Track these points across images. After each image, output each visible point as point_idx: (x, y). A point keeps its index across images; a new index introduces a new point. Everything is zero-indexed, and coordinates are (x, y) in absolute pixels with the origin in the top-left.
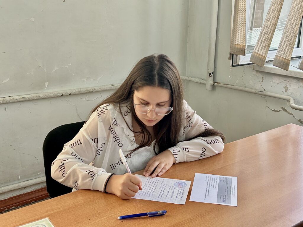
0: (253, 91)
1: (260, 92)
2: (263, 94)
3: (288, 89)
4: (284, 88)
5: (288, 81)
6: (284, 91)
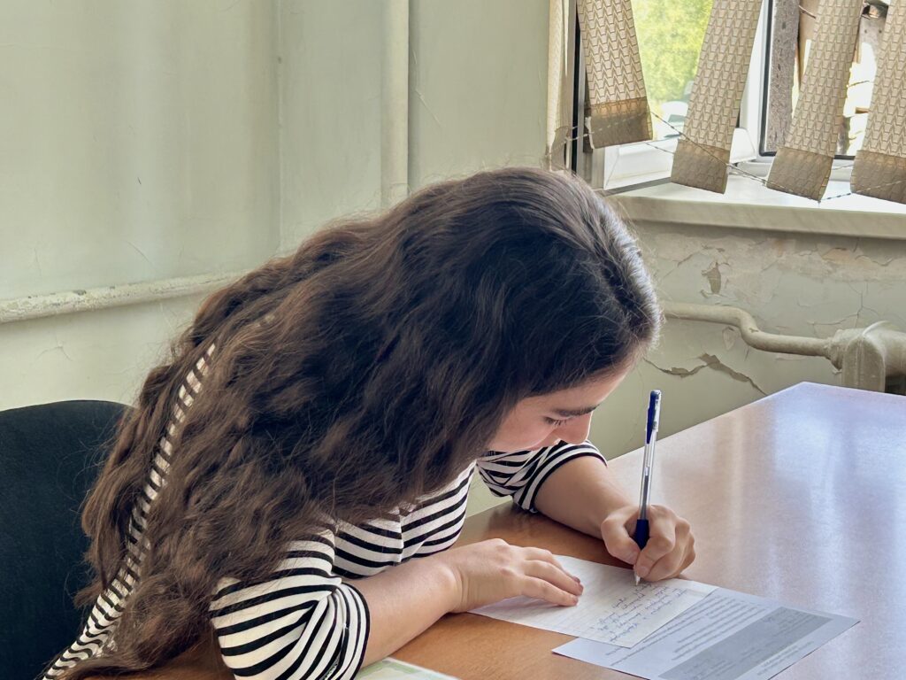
3: (723, 279)
4: (705, 279)
5: (721, 250)
6: (708, 289)
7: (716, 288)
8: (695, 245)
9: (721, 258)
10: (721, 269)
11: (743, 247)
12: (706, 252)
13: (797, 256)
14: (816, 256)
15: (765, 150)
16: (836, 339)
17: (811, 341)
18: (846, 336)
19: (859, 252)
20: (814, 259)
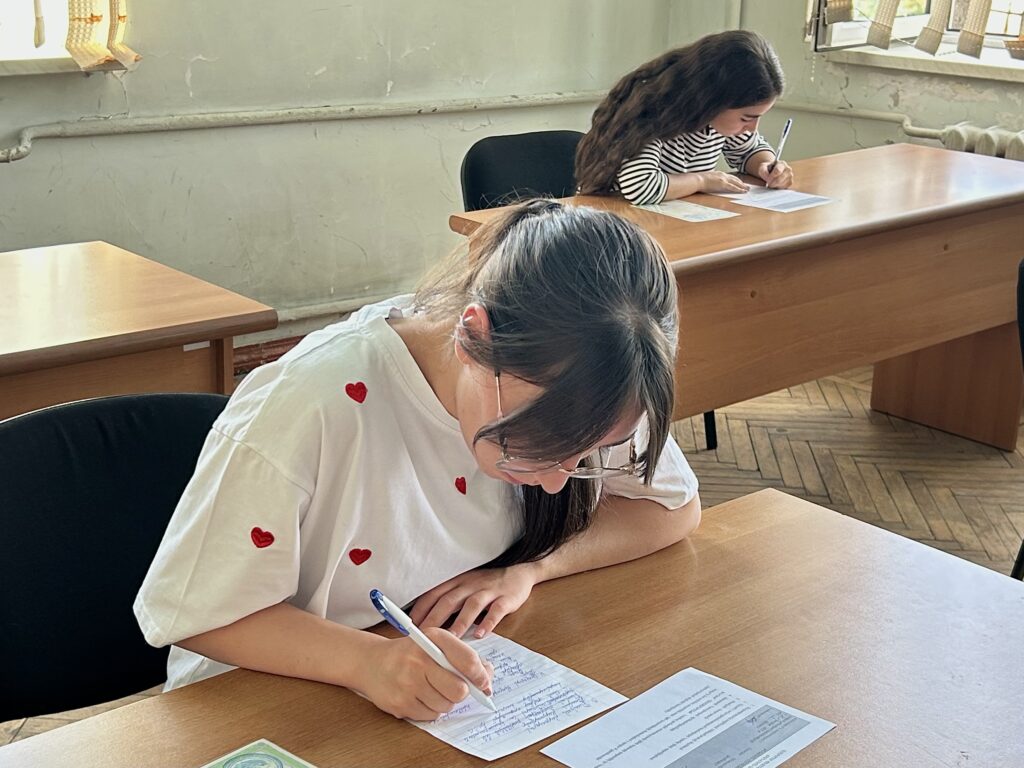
0: (827, 109)
1: (842, 111)
2: (847, 113)
3: (901, 98)
4: (891, 99)
5: (900, 83)
6: (892, 103)
7: (896, 103)
8: (888, 79)
9: (900, 87)
10: (900, 93)
11: (912, 81)
12: (893, 84)
13: (937, 87)
14: (947, 87)
15: (950, 27)
16: (944, 131)
17: (933, 131)
18: (948, 129)
19: (969, 85)
20: (947, 88)
